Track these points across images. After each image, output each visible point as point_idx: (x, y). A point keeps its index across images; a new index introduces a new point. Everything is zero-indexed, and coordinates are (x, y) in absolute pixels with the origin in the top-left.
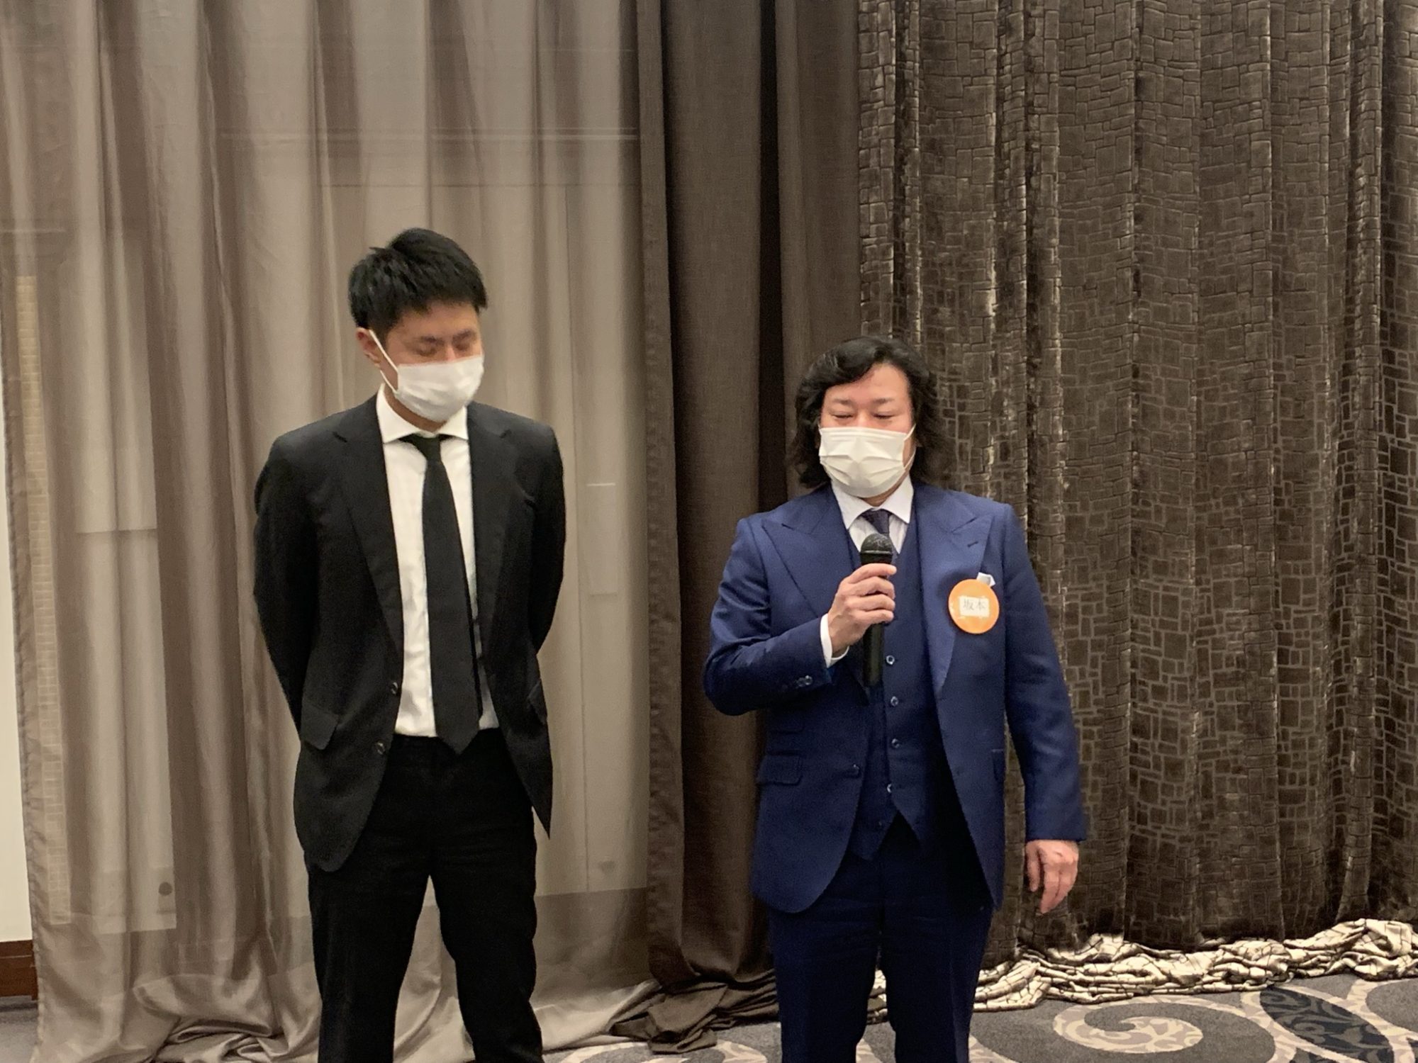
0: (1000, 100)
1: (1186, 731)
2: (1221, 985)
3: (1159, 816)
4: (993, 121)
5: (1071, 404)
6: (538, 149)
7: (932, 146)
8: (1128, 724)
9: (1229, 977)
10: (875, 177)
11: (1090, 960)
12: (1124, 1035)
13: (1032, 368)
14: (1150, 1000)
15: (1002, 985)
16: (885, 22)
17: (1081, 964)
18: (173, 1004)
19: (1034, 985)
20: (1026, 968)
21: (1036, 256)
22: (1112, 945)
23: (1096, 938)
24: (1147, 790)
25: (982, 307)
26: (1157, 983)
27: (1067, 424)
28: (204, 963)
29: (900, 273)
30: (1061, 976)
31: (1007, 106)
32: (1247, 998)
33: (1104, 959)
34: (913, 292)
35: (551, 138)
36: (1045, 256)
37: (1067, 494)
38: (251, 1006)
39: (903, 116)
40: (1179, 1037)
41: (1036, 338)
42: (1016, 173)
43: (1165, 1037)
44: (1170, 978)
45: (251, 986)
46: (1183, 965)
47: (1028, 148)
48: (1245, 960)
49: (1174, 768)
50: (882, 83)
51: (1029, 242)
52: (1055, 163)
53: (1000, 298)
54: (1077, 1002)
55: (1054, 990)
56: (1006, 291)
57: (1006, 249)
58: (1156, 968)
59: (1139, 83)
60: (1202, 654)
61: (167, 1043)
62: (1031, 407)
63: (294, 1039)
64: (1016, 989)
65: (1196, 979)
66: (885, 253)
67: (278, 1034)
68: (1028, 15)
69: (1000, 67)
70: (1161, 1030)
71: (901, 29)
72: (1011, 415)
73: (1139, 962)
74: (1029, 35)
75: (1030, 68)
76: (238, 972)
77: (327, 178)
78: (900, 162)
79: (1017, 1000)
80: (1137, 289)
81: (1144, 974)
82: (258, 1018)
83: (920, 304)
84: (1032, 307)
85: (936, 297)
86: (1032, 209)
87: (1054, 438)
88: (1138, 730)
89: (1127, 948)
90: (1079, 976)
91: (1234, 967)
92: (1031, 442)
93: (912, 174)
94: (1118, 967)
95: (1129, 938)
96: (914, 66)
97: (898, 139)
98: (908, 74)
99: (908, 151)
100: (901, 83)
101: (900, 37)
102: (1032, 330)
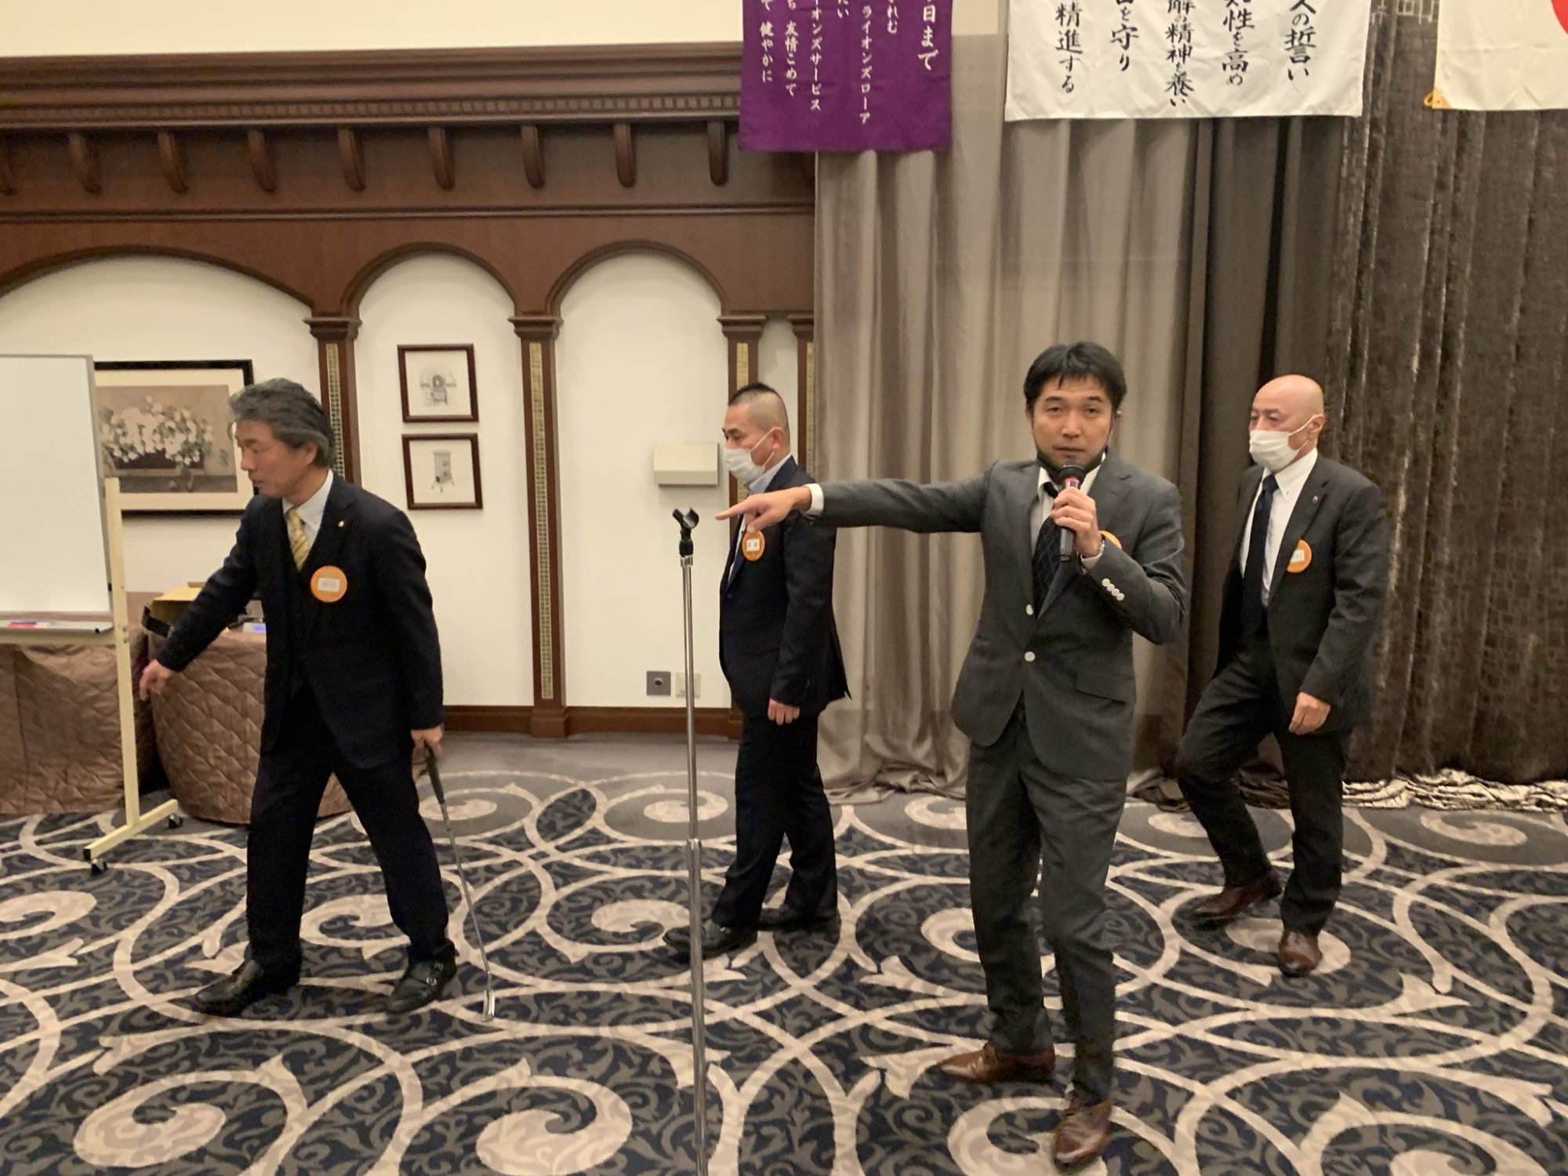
0: (1432, 233)
1: (1525, 646)
2: (1534, 808)
3: (1499, 699)
4: (1426, 246)
5: (1464, 431)
6: (1126, 266)
7: (1382, 263)
8: (1483, 639)
9: (1540, 803)
10: (1343, 283)
11: (1442, 784)
12: (1471, 832)
13: (1440, 407)
14: (1484, 812)
15: (1383, 793)
16: (1359, 184)
17: (1436, 786)
18: (883, 751)
19: (1405, 795)
20: (1398, 785)
21: (1449, 336)
22: (1458, 776)
23: (1446, 771)
24: (1492, 682)
25: (1409, 367)
26: (1489, 802)
27: (1459, 444)
28: (902, 732)
29: (1355, 344)
30: (1422, 792)
31: (1436, 237)
32: (1553, 817)
33: (1454, 784)
34: (1361, 355)
35: (1134, 258)
36: (1455, 334)
37: (1455, 490)
38: (927, 756)
39: (1365, 243)
40: (1511, 837)
41: (1445, 389)
42: (1439, 282)
43: (1500, 836)
44: (1498, 800)
45: (927, 745)
46: (1506, 793)
47: (1450, 265)
48: (1552, 794)
49: (1514, 669)
50: (1353, 224)
51: (1445, 326)
52: (1468, 274)
53: (1421, 362)
54: (1435, 808)
55: (1418, 800)
56: (1426, 356)
57: (1429, 330)
58: (1489, 793)
59: (1531, 221)
60: (1541, 597)
61: (880, 772)
62: (1436, 433)
63: (951, 778)
64: (1392, 797)
65: (1517, 802)
66: (1345, 333)
67: (941, 774)
68: (1456, 177)
69: (1435, 211)
70: (1497, 831)
71: (1368, 187)
72: (1422, 437)
73: (1477, 788)
74: (1457, 190)
75: (1455, 212)
76: (920, 738)
77: (998, 285)
78: (1360, 273)
79: (1392, 803)
80: (1518, 359)
81: (1480, 795)
82: (930, 764)
83: (1365, 364)
84: (1443, 368)
85: (1377, 360)
86: (1449, 304)
87: (1451, 453)
88: (1490, 642)
89: (1467, 779)
90: (1436, 793)
91: (1545, 797)
92: (1435, 456)
93: (1368, 281)
94: (1461, 790)
95: (1470, 773)
96: (1375, 211)
97: (1360, 257)
98: (1370, 217)
99: (1367, 266)
100: (1366, 223)
101: (1367, 194)
102: (1442, 383)
